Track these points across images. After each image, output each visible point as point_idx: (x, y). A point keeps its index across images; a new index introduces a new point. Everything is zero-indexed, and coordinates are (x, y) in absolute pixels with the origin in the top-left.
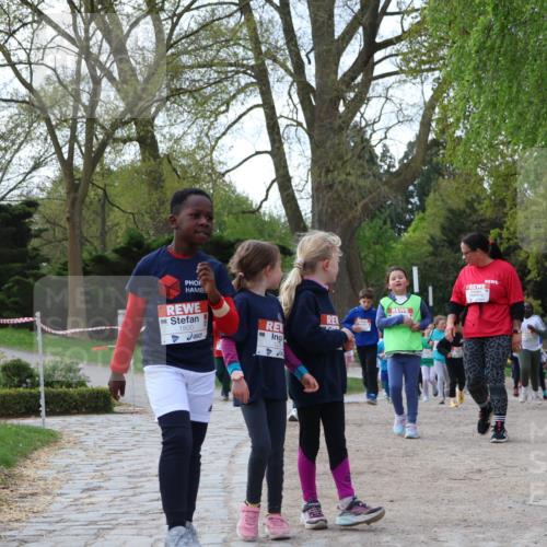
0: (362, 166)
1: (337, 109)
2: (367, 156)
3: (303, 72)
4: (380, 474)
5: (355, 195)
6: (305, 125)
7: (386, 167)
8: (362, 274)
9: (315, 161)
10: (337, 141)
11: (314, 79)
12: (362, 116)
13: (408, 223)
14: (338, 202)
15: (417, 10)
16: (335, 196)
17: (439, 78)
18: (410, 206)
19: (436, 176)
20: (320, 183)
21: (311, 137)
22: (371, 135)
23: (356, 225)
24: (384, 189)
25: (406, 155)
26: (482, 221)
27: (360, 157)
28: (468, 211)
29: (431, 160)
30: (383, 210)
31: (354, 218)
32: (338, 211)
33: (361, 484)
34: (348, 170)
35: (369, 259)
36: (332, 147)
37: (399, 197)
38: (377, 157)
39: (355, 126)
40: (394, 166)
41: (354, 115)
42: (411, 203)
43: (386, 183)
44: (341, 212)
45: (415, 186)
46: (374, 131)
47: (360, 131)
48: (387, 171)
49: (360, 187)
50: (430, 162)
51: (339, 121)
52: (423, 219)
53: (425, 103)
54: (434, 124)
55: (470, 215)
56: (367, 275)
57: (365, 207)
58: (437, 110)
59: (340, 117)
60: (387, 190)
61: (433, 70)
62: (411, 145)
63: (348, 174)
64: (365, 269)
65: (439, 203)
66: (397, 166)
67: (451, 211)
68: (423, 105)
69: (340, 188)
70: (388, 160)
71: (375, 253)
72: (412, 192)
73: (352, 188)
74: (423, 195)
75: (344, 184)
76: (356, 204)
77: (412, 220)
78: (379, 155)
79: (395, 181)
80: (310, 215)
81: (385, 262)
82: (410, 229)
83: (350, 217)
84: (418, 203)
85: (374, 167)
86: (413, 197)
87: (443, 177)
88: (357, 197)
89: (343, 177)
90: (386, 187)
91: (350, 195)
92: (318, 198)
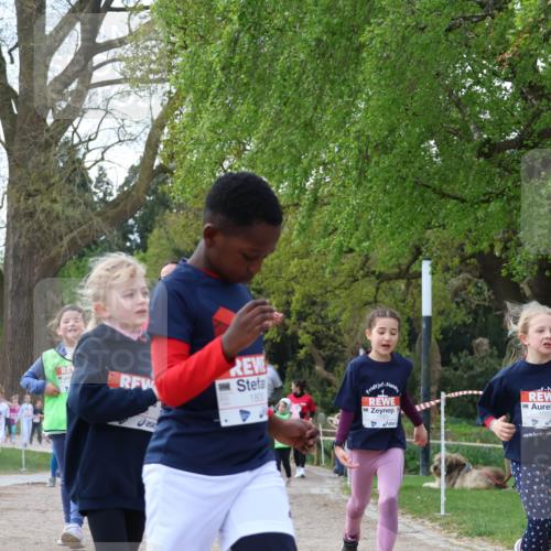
0: (71, 191)
1: (45, 120)
2: (78, 180)
3: (4, 73)
5: (60, 227)
7: (101, 195)
9: (11, 182)
10: (43, 160)
11: (17, 81)
12: (75, 130)
14: (39, 234)
15: (147, 8)
16: (35, 227)
17: (170, 92)
18: (128, 244)
19: (162, 208)
20: (17, 210)
21: (7, 149)
22: (84, 155)
23: (60, 263)
24: (97, 222)
25: (127, 182)
27: (69, 181)
29: (157, 189)
30: (93, 247)
31: (58, 255)
32: (38, 245)
34: (54, 196)
36: (36, 166)
37: (115, 233)
38: (91, 182)
39: (66, 143)
40: (111, 194)
41: (65, 129)
42: (130, 240)
43: (99, 215)
44: (43, 247)
45: (135, 219)
46: (88, 151)
47: (73, 149)
48: (103, 200)
49: (67, 218)
50: (154, 192)
51: (46, 135)
53: (152, 120)
54: (161, 146)
57: (73, 241)
58: (166, 130)
59: (48, 130)
60: (101, 223)
62: (133, 170)
63: (54, 201)
65: (164, 241)
66: (115, 194)
68: (150, 123)
69: (42, 217)
70: (105, 186)
72: (132, 226)
73: (58, 218)
74: (145, 231)
75: (48, 213)
76: (61, 239)
78: (94, 180)
79: (111, 213)
80: (3, 249)
83: (53, 253)
84: (139, 241)
85: (87, 195)
86: (132, 233)
87: (171, 210)
88: (64, 229)
89: (47, 204)
90: (99, 219)
91: (55, 226)
92: (14, 228)
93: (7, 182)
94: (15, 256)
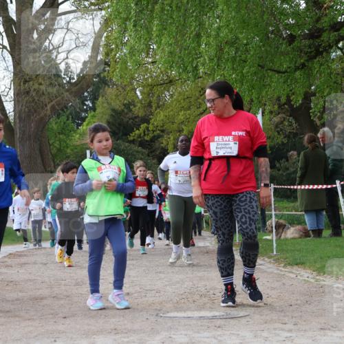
3: (7, 9)
4: (57, 298)
5: (45, 99)
6: (8, 48)
7: (68, 79)
8: (51, 156)
9: (15, 74)
11: (15, 15)
13: (83, 119)
14: (33, 104)
16: (31, 100)
17: (105, 16)
18: (85, 107)
19: (104, 85)
20: (20, 89)
21: (11, 55)
23: (46, 120)
24: (66, 94)
26: (136, 117)
28: (126, 110)
30: (65, 110)
31: (45, 115)
32: (33, 111)
33: (44, 306)
34: (40, 81)
35: (55, 145)
37: (77, 101)
40: (73, 79)
42: (86, 105)
43: (67, 91)
44: (35, 111)
45: (88, 92)
48: (69, 82)
49: (49, 93)
50: (99, 76)
52: (93, 116)
54: (101, 49)
55: (127, 114)
56: (54, 156)
57: (53, 108)
58: (103, 39)
60: (69, 96)
61: (101, 9)
63: (41, 84)
64: (53, 152)
65: (105, 105)
66: (76, 78)
67: (113, 110)
69: (34, 94)
70: (70, 74)
71: (60, 141)
72: (87, 97)
73: (43, 94)
74: (94, 99)
75: (37, 91)
76: (46, 106)
77: (86, 117)
79: (74, 89)
80: (13, 113)
81: (68, 147)
82: (85, 123)
83: (42, 115)
84: (91, 105)
85: (59, 79)
86: (87, 101)
87: (109, 86)
88: (47, 101)
89: (36, 86)
90: (68, 93)
91: (42, 99)
92: (18, 101)
93: (12, 74)
94: (20, 118)
